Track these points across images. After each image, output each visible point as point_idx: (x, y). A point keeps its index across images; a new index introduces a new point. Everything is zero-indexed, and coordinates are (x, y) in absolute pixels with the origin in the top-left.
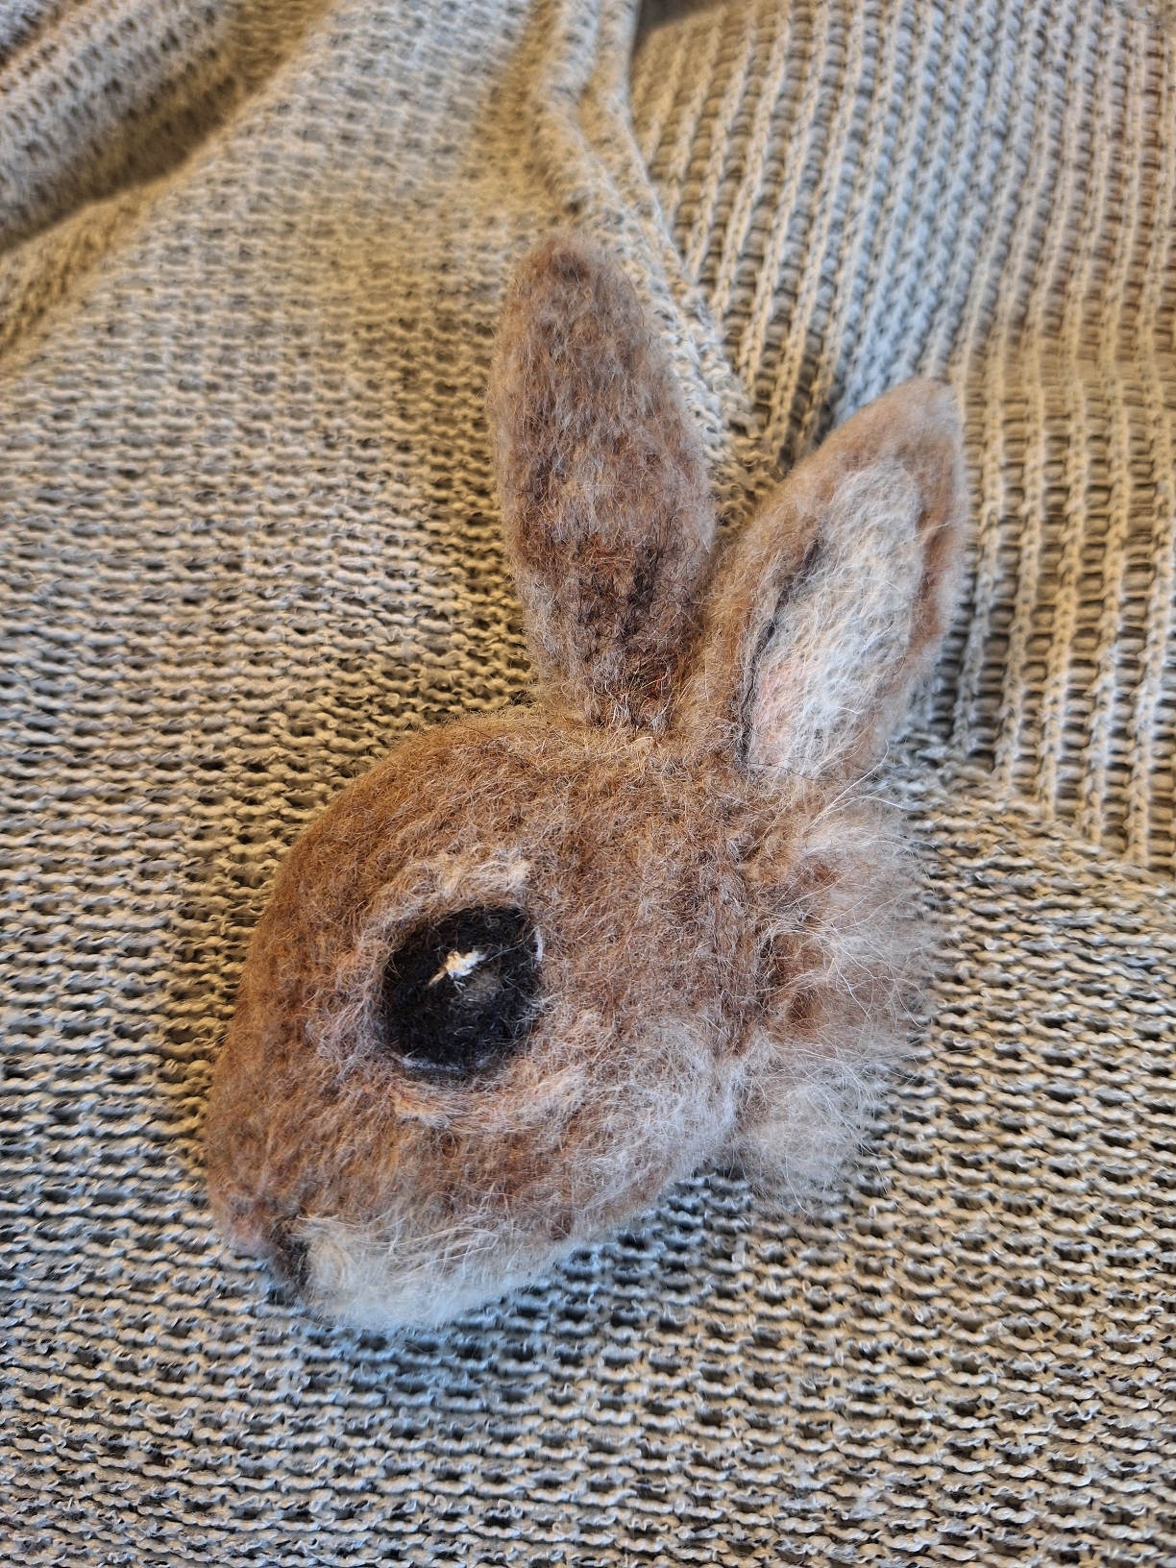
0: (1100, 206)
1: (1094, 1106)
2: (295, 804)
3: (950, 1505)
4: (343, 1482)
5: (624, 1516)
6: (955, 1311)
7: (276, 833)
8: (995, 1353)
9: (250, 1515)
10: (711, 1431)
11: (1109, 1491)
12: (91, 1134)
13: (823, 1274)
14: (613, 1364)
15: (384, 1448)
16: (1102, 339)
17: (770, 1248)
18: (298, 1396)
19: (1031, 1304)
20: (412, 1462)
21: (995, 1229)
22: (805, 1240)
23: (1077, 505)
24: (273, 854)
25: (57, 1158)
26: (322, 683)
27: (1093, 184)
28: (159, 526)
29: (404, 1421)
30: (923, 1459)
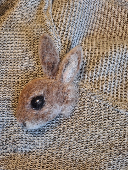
0: (98, 21)
1: (91, 109)
2: (22, 85)
3: (78, 140)
4: (29, 141)
5: (53, 142)
6: (79, 125)
7: (20, 88)
8: (82, 128)
9: (22, 144)
10: (59, 135)
11: (90, 139)
12: (6, 115)
13: (69, 122)
14: (51, 130)
15: (33, 138)
16: (98, 36)
17: (64, 120)
18: (25, 134)
19: (85, 125)
20: (35, 139)
21: (82, 119)
22: (67, 120)
23: (93, 55)
24: (20, 90)
25: (3, 117)
26: (24, 74)
27: (98, 19)
29: (34, 136)
30: (76, 137)
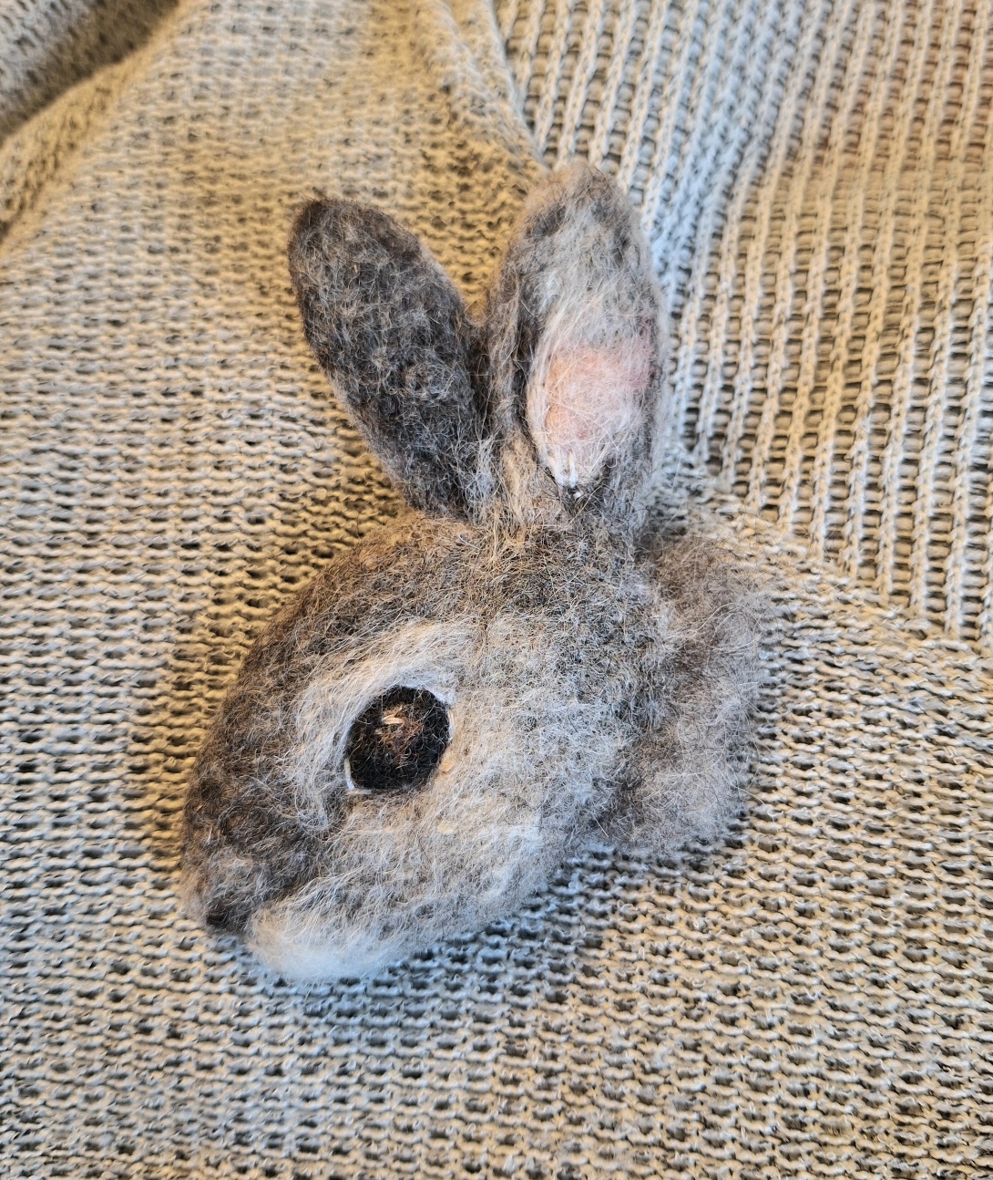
2: (254, 575)
3: (719, 1057)
4: (304, 1049)
5: (498, 1068)
6: (723, 922)
7: (240, 597)
8: (749, 951)
9: (241, 1072)
10: (555, 1006)
11: (829, 1048)
13: (634, 895)
14: (491, 961)
15: (331, 1024)
16: (892, 152)
17: (596, 877)
18: (271, 990)
19: (776, 917)
20: (353, 1034)
21: (751, 862)
22: (621, 872)
24: (238, 613)
26: (269, 483)
28: (140, 363)
29: (346, 1005)
30: (700, 1025)
